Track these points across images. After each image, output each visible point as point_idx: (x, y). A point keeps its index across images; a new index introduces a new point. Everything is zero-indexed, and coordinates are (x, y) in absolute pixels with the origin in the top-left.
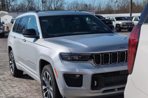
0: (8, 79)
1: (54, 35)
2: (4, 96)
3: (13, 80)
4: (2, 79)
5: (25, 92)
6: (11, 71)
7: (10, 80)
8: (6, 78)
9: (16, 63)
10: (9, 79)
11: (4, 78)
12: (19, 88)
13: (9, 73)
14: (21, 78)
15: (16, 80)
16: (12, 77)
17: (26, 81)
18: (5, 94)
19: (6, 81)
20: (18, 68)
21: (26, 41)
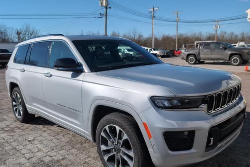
0: (15, 127)
1: (104, 66)
2: (26, 161)
3: (23, 128)
4: (6, 129)
5: (54, 148)
6: (17, 115)
7: (19, 129)
8: (11, 126)
9: (27, 106)
10: (17, 127)
11: (8, 126)
12: (41, 142)
13: (11, 118)
14: (33, 124)
15: (27, 128)
16: (19, 124)
17: (45, 129)
18: (26, 158)
19: (12, 130)
20: (29, 111)
21: (52, 77)
